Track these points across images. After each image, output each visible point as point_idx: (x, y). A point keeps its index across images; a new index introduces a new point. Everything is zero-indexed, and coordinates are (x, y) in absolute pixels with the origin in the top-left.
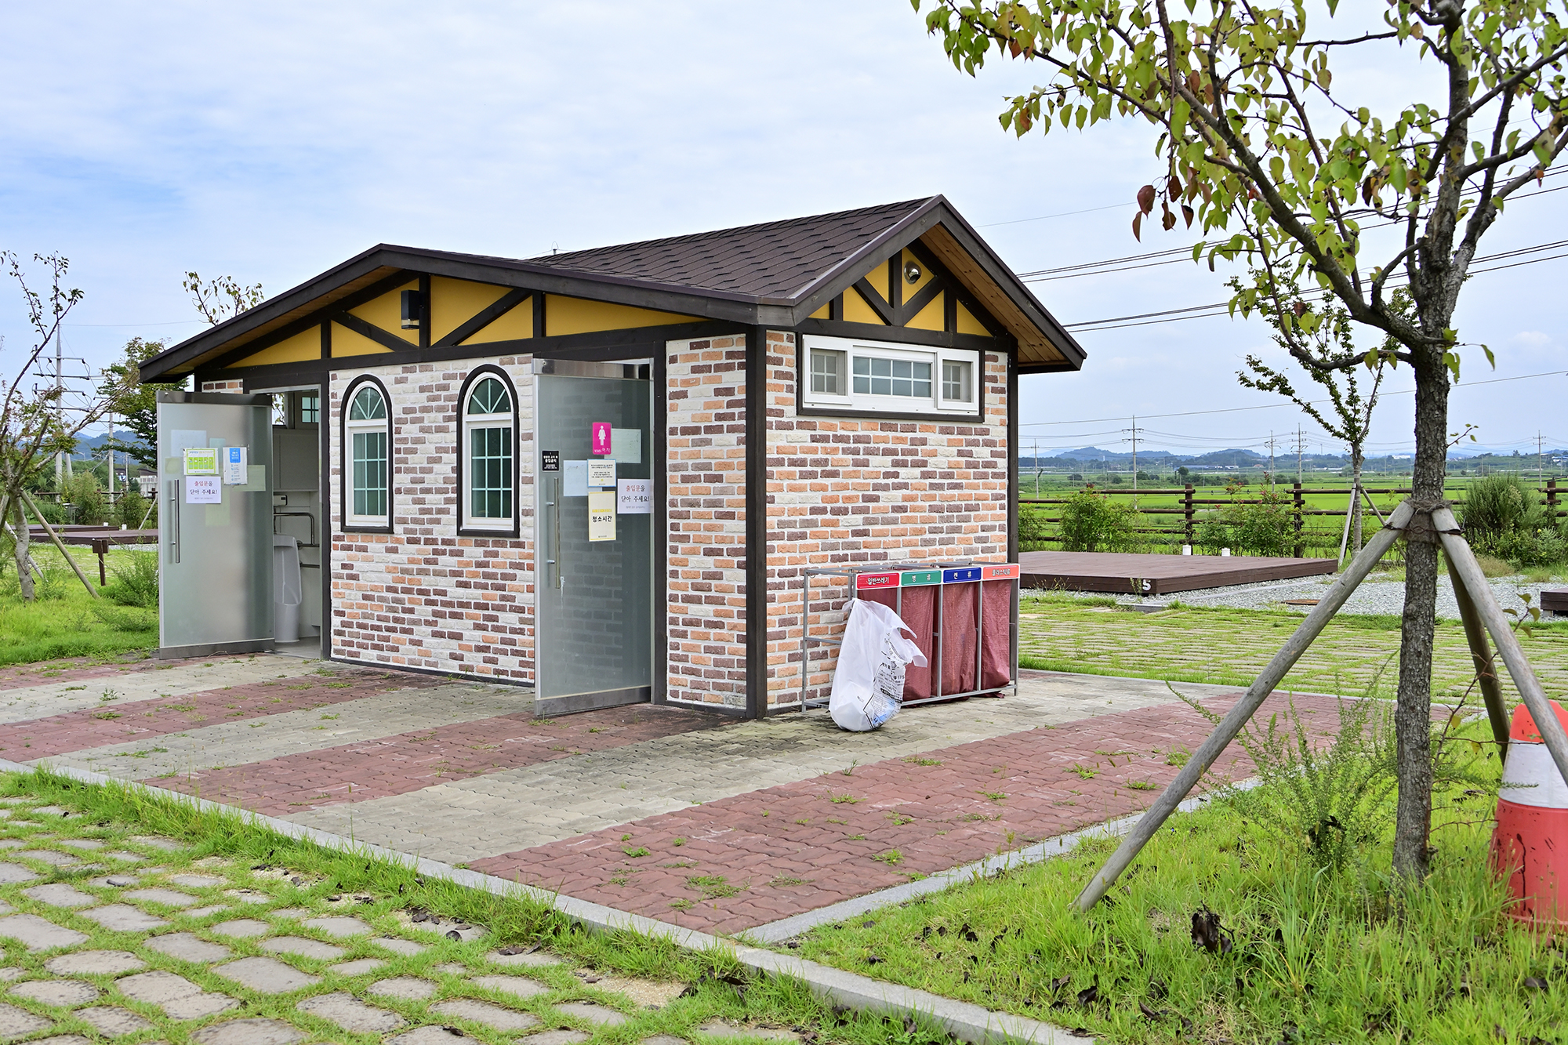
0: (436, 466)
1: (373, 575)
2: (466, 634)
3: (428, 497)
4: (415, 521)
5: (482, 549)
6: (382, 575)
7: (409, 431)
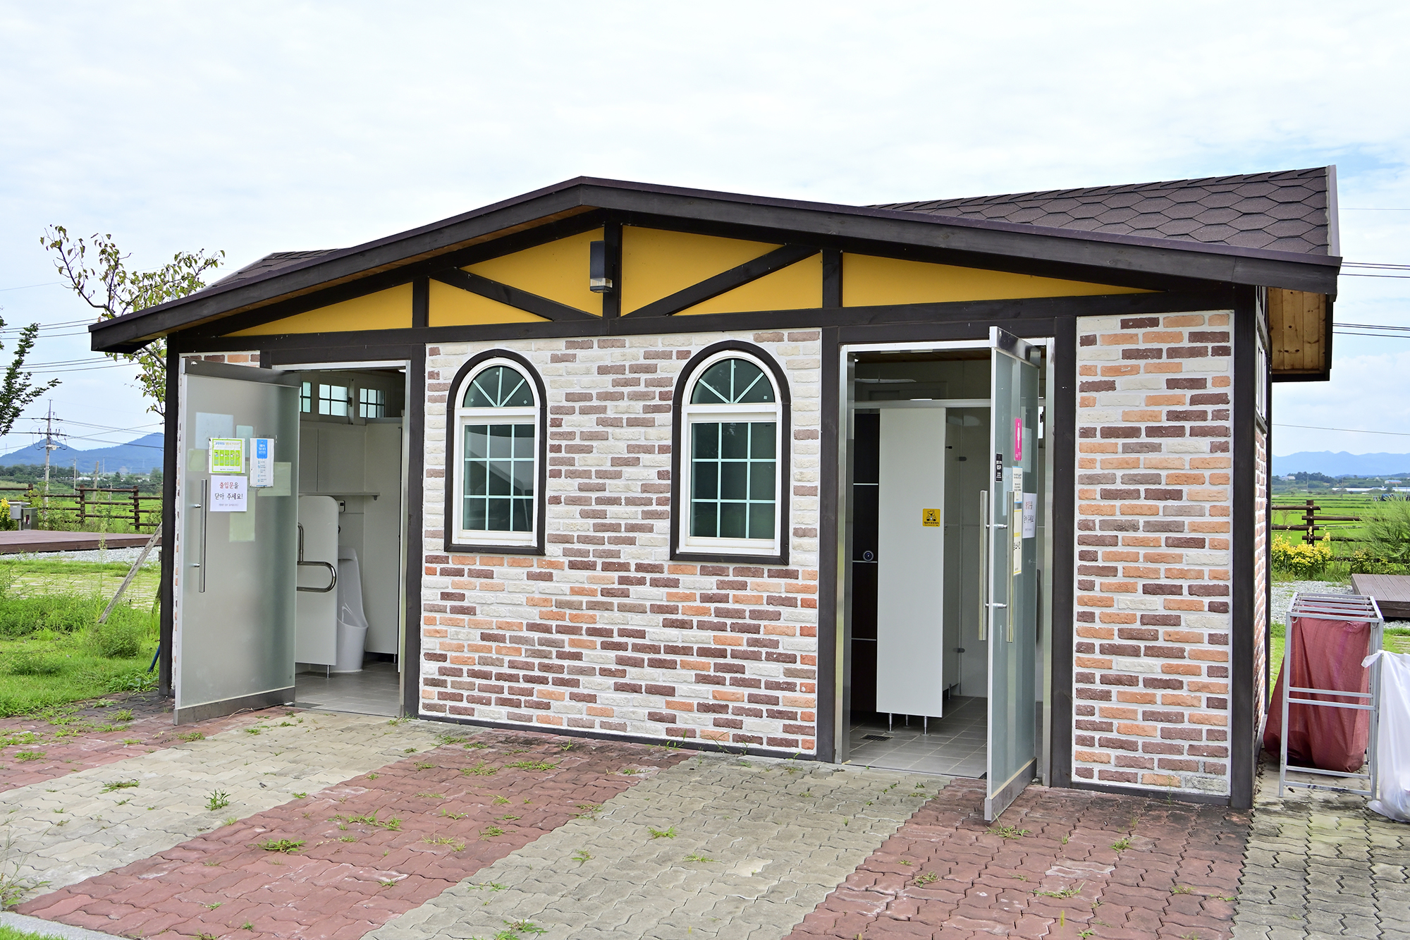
0: (627, 471)
1: (502, 609)
2: (681, 689)
3: (611, 509)
4: (584, 540)
5: (714, 579)
6: (520, 608)
7: (577, 423)
